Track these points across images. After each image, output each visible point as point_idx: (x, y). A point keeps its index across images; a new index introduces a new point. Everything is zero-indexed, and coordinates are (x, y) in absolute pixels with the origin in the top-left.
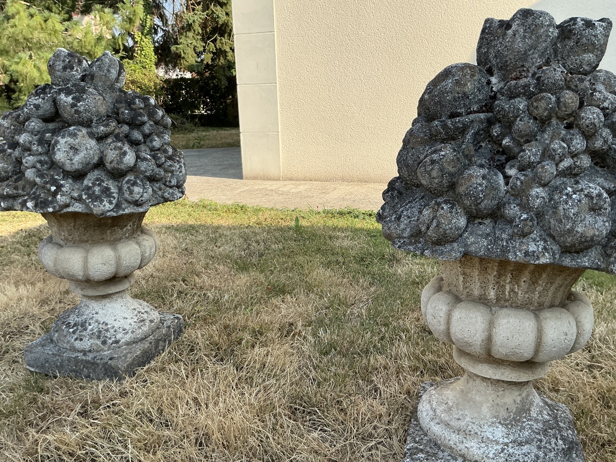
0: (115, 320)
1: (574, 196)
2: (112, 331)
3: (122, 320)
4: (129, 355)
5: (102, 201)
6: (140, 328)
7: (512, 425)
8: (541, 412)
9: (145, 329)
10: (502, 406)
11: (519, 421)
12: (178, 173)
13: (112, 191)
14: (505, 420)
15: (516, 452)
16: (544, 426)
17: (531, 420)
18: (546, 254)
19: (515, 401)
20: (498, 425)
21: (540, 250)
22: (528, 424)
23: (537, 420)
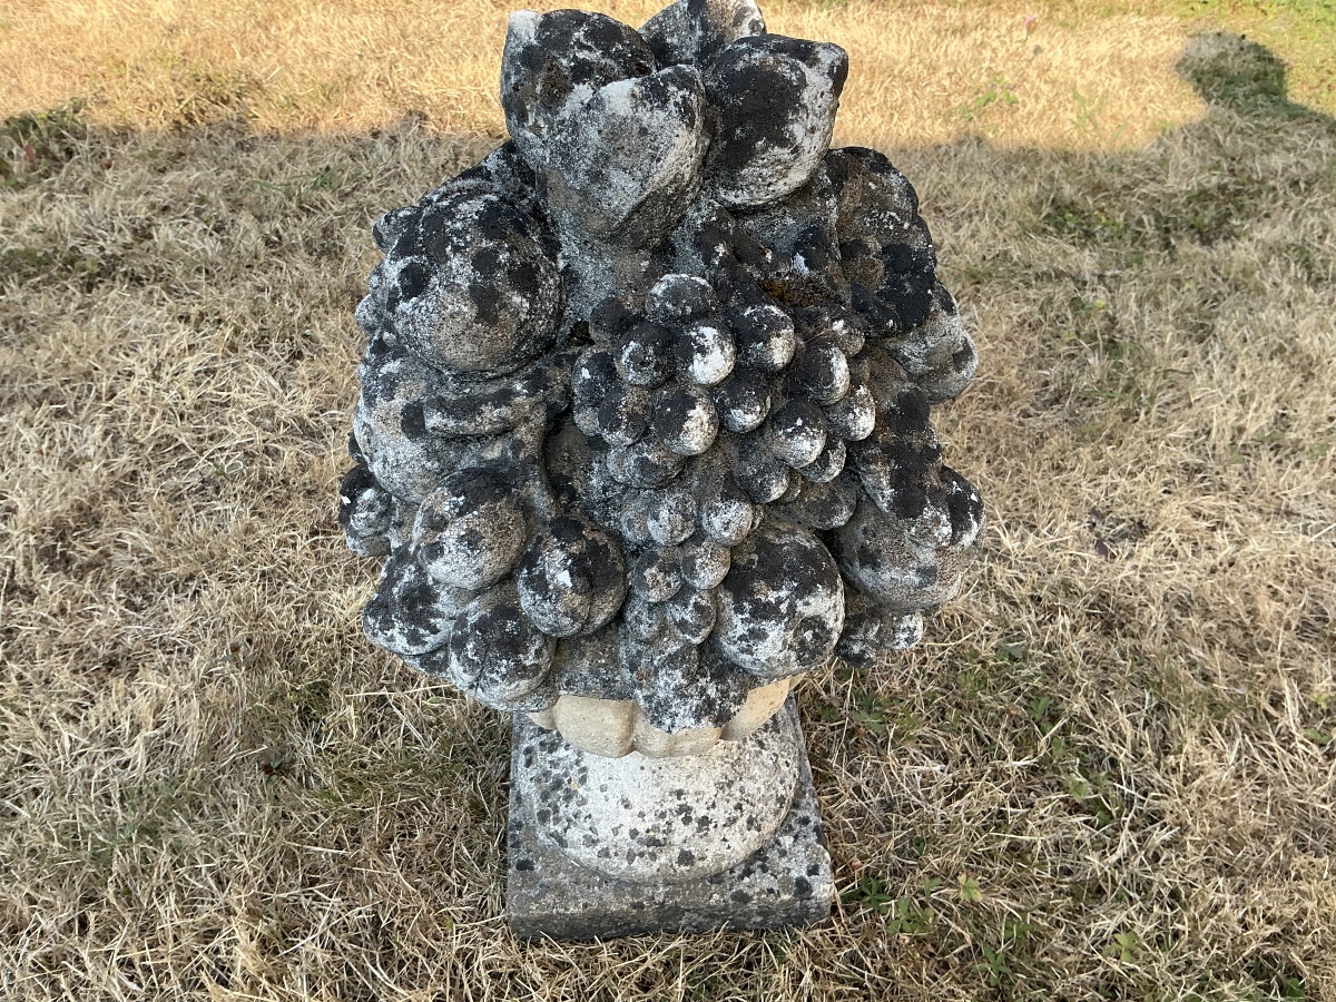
0: (603, 789)
2: (573, 808)
3: (613, 801)
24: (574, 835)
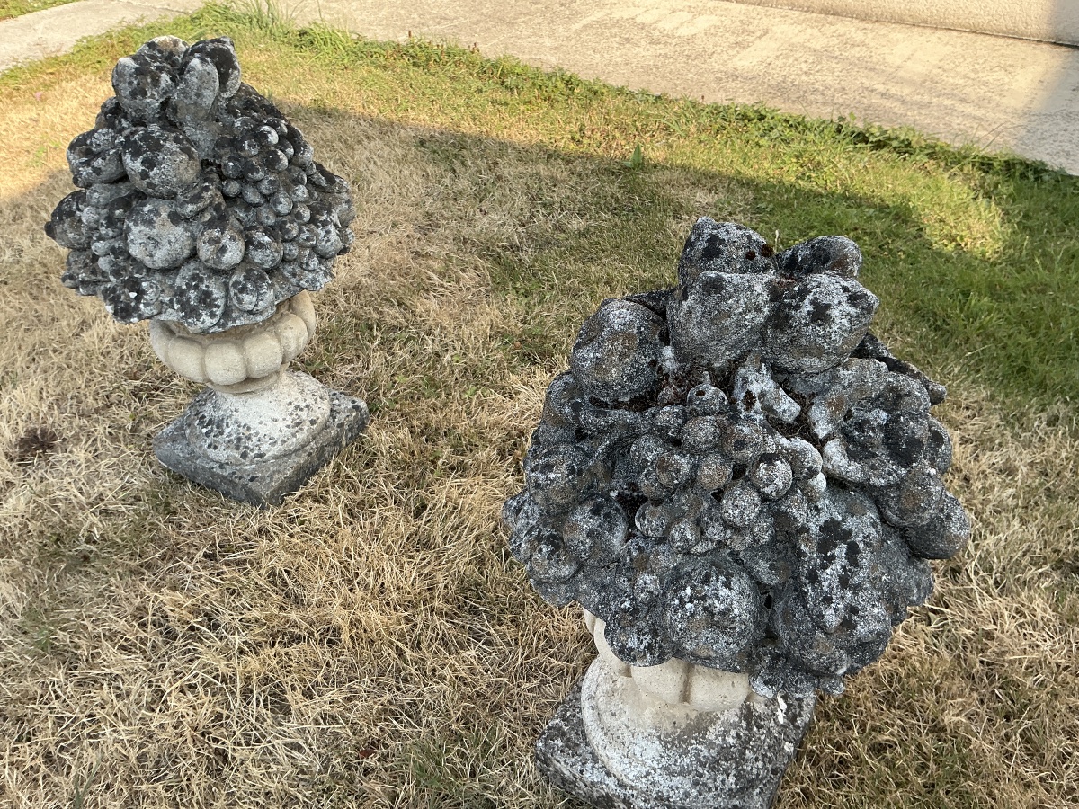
0: (260, 423)
1: (688, 606)
2: (254, 439)
3: (269, 424)
4: (276, 476)
5: (199, 316)
6: (294, 435)
7: (673, 745)
8: (726, 732)
9: (302, 436)
10: (668, 718)
11: (684, 742)
12: (323, 243)
13: (215, 296)
14: (667, 735)
15: (662, 782)
16: (719, 753)
17: (703, 743)
18: (648, 656)
19: (687, 715)
20: (655, 739)
21: (642, 647)
22: (696, 749)
23: (711, 745)
24: (264, 448)
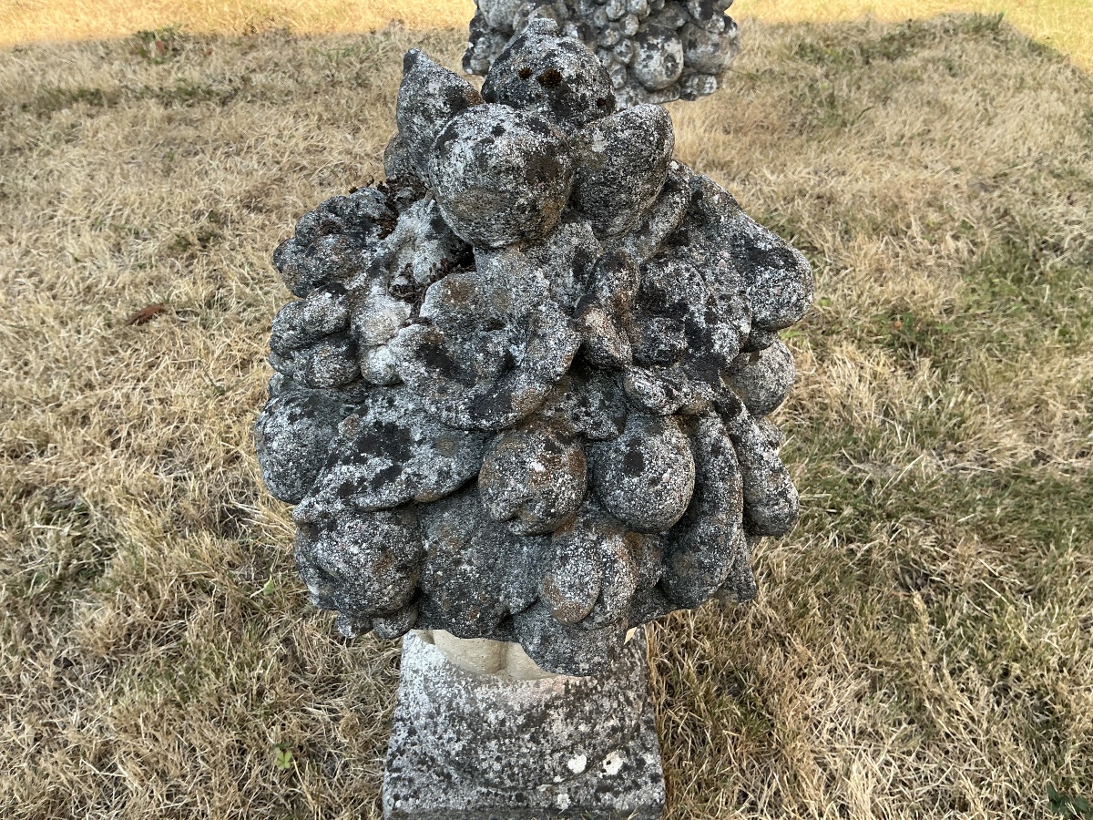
7: (450, 669)
11: (459, 676)
17: (468, 692)
22: (459, 691)
23: (472, 701)
